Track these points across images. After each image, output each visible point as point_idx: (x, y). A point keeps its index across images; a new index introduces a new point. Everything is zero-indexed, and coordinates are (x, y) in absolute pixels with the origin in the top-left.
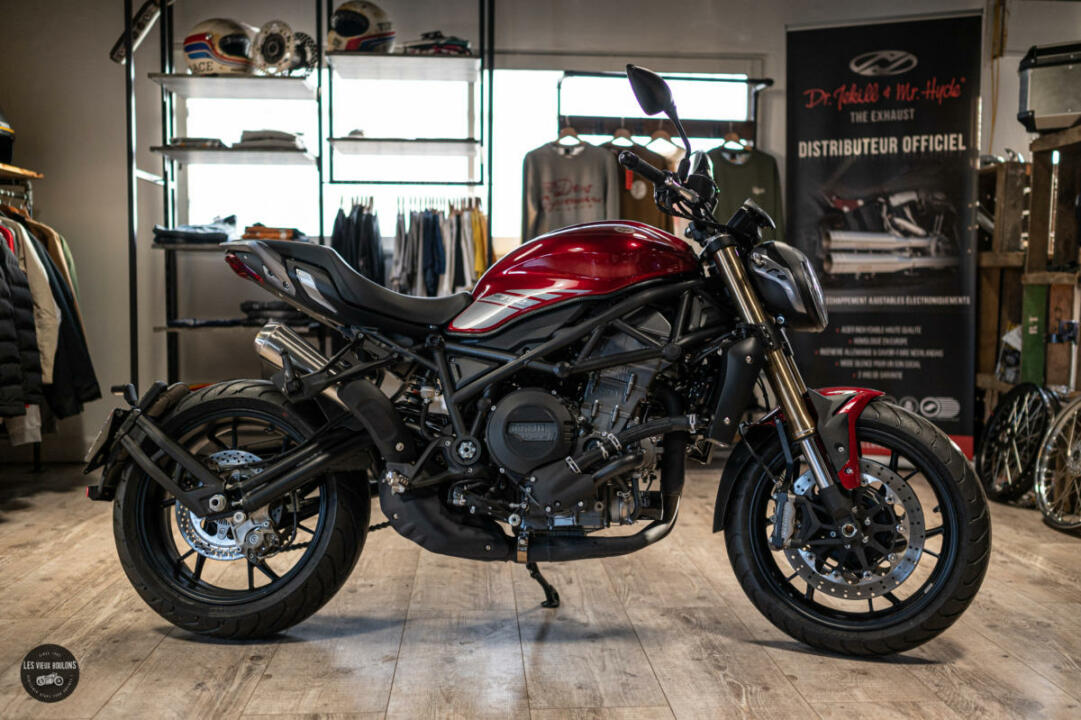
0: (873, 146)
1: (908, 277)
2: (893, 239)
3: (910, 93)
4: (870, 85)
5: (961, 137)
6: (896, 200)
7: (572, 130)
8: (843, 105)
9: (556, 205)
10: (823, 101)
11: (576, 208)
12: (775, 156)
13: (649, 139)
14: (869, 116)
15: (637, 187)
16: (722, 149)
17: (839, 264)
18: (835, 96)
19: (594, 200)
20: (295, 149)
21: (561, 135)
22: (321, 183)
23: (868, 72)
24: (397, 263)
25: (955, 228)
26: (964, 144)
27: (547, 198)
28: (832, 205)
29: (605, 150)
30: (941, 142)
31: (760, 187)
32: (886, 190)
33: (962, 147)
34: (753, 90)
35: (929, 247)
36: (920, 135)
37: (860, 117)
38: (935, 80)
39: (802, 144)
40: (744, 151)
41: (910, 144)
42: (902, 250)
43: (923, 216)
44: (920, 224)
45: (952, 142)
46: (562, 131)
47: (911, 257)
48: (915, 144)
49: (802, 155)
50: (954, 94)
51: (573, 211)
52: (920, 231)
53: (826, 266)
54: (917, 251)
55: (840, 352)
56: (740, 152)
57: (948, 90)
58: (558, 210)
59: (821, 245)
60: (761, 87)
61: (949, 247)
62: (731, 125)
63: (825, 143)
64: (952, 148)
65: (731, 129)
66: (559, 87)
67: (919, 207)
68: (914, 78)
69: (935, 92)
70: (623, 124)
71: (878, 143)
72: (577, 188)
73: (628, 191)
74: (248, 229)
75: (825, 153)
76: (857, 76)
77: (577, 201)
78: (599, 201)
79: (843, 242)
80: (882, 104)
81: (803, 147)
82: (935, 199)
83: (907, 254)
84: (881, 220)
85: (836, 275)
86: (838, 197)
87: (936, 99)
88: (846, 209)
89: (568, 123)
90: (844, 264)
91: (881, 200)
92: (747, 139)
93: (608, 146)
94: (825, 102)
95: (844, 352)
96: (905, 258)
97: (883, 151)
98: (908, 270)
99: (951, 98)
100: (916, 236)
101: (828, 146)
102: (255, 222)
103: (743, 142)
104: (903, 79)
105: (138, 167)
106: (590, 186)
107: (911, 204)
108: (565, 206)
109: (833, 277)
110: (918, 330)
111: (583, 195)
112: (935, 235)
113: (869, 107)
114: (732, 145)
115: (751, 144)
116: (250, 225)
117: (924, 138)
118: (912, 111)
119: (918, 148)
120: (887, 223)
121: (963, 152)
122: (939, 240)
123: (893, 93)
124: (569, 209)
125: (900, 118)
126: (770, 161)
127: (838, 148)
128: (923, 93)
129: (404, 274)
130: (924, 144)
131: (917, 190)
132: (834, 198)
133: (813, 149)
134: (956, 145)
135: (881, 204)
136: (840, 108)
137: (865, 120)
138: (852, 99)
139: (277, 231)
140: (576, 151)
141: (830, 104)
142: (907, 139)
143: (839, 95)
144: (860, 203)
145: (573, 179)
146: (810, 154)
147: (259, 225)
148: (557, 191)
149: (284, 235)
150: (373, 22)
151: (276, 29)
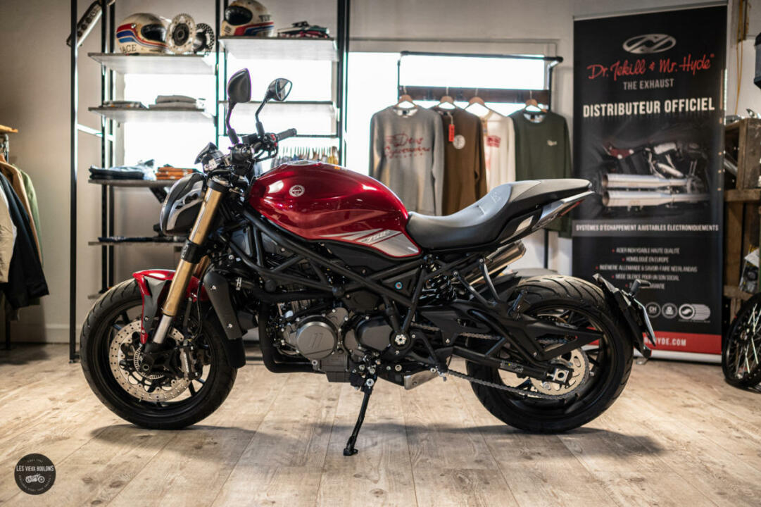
0: (641, 108)
1: (669, 209)
2: (657, 180)
3: (670, 66)
4: (639, 61)
5: (710, 99)
6: (659, 150)
7: (408, 97)
8: (617, 76)
9: (396, 153)
10: (602, 73)
11: (411, 155)
12: (565, 116)
13: (467, 103)
14: (638, 85)
15: (458, 140)
16: (524, 111)
17: (614, 199)
18: (611, 69)
19: (424, 149)
20: (195, 109)
21: (400, 101)
22: (217, 135)
23: (637, 51)
25: (706, 171)
26: (712, 106)
27: (389, 148)
28: (609, 154)
29: (433, 112)
30: (695, 104)
31: (553, 140)
32: (651, 142)
33: (711, 108)
34: (549, 66)
35: (685, 186)
36: (678, 98)
37: (631, 86)
38: (690, 56)
39: (585, 107)
40: (542, 113)
41: (670, 106)
42: (664, 188)
43: (681, 162)
44: (678, 168)
45: (704, 104)
46: (401, 98)
47: (671, 193)
48: (674, 106)
49: (585, 115)
50: (705, 67)
51: (408, 158)
52: (678, 174)
53: (604, 201)
54: (675, 189)
55: (615, 267)
56: (538, 114)
57: (700, 64)
58: (397, 157)
59: (600, 185)
60: (554, 63)
61: (701, 186)
62: (531, 93)
63: (603, 106)
64: (704, 109)
65: (531, 97)
66: (399, 64)
67: (677, 155)
68: (673, 55)
69: (690, 65)
70: (447, 92)
71: (645, 106)
72: (412, 141)
73: (451, 143)
74: (159, 169)
75: (603, 114)
76: (629, 53)
77: (412, 150)
78: (428, 150)
79: (617, 182)
80: (649, 76)
81: (587, 109)
82: (690, 149)
83: (668, 192)
84: (648, 165)
85: (612, 208)
86: (614, 148)
87: (691, 71)
88: (620, 157)
89: (405, 91)
90: (619, 199)
91: (647, 149)
92: (544, 103)
93: (436, 109)
94: (604, 74)
95: (618, 267)
96: (667, 194)
97: (649, 112)
98: (669, 204)
99: (702, 70)
100: (675, 177)
101: (606, 108)
102: (166, 164)
103: (541, 106)
104: (665, 56)
105: (79, 123)
106: (421, 139)
107: (671, 153)
108: (402, 154)
109: (610, 209)
110: (677, 250)
111: (416, 146)
112: (690, 177)
113: (638, 78)
114: (532, 108)
115: (547, 107)
116: (162, 166)
117: (681, 101)
118: (672, 80)
119: (677, 109)
120: (652, 168)
121: (712, 111)
122: (693, 181)
123: (657, 66)
124: (405, 157)
125: (662, 86)
126: (562, 120)
127: (614, 110)
128: (681, 66)
130: (681, 106)
131: (675, 142)
132: (611, 148)
133: (594, 111)
134: (707, 106)
135: (647, 152)
136: (615, 79)
137: (635, 88)
138: (624, 72)
140: (411, 113)
141: (607, 75)
142: (667, 102)
143: (614, 69)
144: (631, 152)
145: (408, 134)
146: (592, 115)
147: (168, 166)
148: (396, 142)
149: (186, 174)
150: (255, 15)
151: (183, 20)
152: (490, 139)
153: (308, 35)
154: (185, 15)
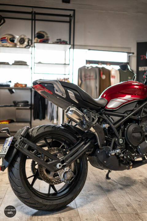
7: (89, 63)
9: (85, 80)
13: (106, 65)
15: (103, 76)
19: (94, 79)
20: (26, 65)
21: (86, 64)
22: (32, 73)
27: (83, 78)
31: (130, 77)
34: (129, 55)
39: (140, 68)
49: (140, 70)
51: (89, 81)
60: (131, 54)
63: (145, 67)
70: (100, 62)
72: (90, 76)
73: (101, 77)
75: (145, 70)
77: (90, 79)
89: (88, 61)
93: (97, 67)
106: (93, 76)
108: (87, 80)
111: (91, 78)
116: (16, 83)
139: (22, 84)
140: (90, 68)
145: (89, 74)
146: (142, 70)
147: (18, 83)
148: (85, 77)
149: (24, 85)
150: (46, 36)
151: (23, 37)
152: (112, 76)
153: (62, 43)
154: (24, 35)
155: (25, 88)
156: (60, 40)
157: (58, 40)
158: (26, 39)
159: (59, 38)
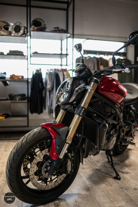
7: (87, 53)
13: (103, 55)
15: (101, 67)
16: (119, 59)
21: (84, 54)
22: (28, 64)
24: (49, 84)
29: (94, 58)
56: (123, 60)
62: (121, 53)
70: (98, 52)
73: (99, 68)
103: (124, 57)
106: (91, 66)
116: (11, 75)
129: (51, 87)
140: (87, 58)
147: (14, 75)
149: (20, 77)
150: (43, 24)
151: (18, 24)
153: (61, 32)
154: (19, 23)
155: (22, 80)
156: (58, 28)
157: (55, 28)
158: (22, 27)
159: (56, 26)
